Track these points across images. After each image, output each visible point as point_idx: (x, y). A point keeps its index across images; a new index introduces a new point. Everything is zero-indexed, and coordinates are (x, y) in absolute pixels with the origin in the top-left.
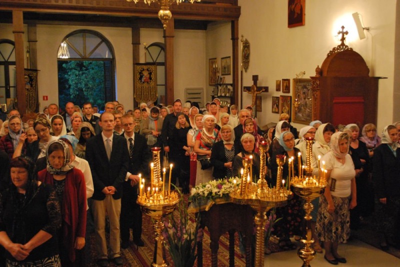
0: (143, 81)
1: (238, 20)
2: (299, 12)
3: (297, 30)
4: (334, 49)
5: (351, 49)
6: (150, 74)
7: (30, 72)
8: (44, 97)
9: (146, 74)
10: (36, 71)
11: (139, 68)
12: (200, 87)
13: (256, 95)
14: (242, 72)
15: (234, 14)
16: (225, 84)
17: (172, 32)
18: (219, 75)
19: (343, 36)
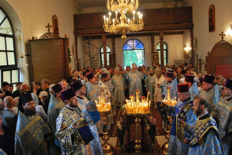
1: (193, 30)
2: (213, 25)
4: (218, 43)
5: (228, 42)
7: (113, 55)
8: (118, 65)
9: (155, 56)
12: (181, 59)
13: (197, 63)
14: (195, 52)
15: (191, 27)
16: (189, 57)
17: (163, 37)
18: (187, 53)
19: (222, 36)
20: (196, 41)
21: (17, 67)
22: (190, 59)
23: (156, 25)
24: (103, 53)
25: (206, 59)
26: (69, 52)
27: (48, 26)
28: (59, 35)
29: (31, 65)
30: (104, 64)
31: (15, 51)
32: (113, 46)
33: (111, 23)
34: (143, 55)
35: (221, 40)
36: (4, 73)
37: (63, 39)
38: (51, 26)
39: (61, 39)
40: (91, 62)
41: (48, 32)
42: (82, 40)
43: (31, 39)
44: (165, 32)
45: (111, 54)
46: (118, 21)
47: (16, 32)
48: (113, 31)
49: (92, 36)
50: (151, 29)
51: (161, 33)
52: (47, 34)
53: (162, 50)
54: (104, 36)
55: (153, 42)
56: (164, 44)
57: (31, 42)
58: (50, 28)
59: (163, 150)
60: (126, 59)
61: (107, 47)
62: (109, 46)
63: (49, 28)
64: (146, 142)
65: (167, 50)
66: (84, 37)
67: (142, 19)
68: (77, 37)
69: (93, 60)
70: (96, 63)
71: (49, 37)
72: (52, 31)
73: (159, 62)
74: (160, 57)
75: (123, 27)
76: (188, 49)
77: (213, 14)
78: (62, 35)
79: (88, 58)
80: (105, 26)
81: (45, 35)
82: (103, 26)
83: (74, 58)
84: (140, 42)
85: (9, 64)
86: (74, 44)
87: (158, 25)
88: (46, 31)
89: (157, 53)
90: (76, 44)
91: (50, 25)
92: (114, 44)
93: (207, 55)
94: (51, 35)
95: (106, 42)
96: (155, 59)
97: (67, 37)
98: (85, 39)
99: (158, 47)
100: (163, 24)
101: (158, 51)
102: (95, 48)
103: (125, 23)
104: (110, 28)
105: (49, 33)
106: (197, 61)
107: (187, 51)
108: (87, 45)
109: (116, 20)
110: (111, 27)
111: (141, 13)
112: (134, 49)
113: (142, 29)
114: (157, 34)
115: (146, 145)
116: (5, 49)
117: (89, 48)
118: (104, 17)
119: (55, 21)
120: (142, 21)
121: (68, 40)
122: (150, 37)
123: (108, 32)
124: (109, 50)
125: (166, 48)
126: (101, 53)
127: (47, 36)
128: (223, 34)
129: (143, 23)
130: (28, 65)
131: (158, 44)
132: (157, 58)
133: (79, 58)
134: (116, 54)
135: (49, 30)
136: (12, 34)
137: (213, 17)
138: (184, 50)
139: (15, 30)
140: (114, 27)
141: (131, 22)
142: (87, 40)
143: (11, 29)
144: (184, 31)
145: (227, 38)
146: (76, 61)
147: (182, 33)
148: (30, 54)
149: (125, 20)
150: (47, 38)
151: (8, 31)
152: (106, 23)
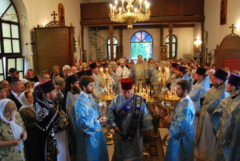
0: (163, 53)
1: (204, 22)
3: (224, 26)
4: (227, 36)
5: (238, 35)
6: (165, 50)
7: (120, 48)
8: (125, 57)
9: (164, 50)
10: (122, 47)
11: (161, 47)
12: (190, 53)
13: (207, 57)
14: (205, 46)
15: (202, 20)
16: (199, 52)
17: (172, 30)
18: (197, 47)
19: (233, 29)
20: (207, 34)
21: (21, 55)
22: (200, 53)
23: (166, 16)
24: (109, 45)
25: (215, 52)
26: (75, 41)
27: (54, 14)
28: (64, 23)
29: (36, 54)
30: (110, 56)
31: (20, 39)
32: (120, 38)
33: (117, 12)
34: (151, 48)
35: (231, 32)
36: (9, 60)
37: (69, 28)
38: (57, 15)
39: (67, 28)
40: (97, 53)
41: (53, 20)
42: (89, 31)
43: (36, 27)
44: (175, 24)
45: (118, 46)
46: (124, 10)
47: (21, 18)
48: (119, 21)
49: (99, 27)
50: (161, 20)
51: (171, 25)
52: (53, 22)
53: (171, 43)
54: (111, 27)
55: (162, 34)
56: (173, 37)
57: (36, 30)
58: (56, 16)
59: (165, 141)
60: (135, 53)
61: (114, 39)
62: (116, 38)
63: (54, 16)
64: (148, 133)
65: (176, 43)
66: (91, 27)
67: (149, 8)
68: (83, 27)
69: (99, 52)
70: (102, 54)
71: (55, 25)
72: (57, 19)
73: (167, 56)
74: (168, 51)
75: (129, 16)
76: (198, 42)
77: (225, 6)
78: (67, 24)
79: (95, 50)
80: (111, 15)
81: (50, 24)
82: (109, 15)
83: (80, 49)
84: (149, 34)
85: (14, 52)
86: (80, 34)
87: (167, 17)
88: (51, 19)
89: (166, 46)
90: (82, 34)
91: (55, 13)
92: (121, 36)
93: (215, 48)
94: (57, 23)
95: (113, 33)
96: (163, 52)
97: (73, 26)
98: (91, 30)
99: (167, 41)
100: (173, 16)
101: (167, 45)
102: (102, 40)
103: (131, 12)
104: (116, 17)
105: (55, 22)
106: (207, 55)
107: (197, 46)
108: (94, 36)
109: (122, 8)
110: (117, 15)
111: (148, 2)
112: (142, 42)
113: (148, 19)
114: (167, 26)
115: (148, 136)
116: (10, 37)
117: (96, 39)
118: (111, 5)
119: (61, 9)
120: (149, 10)
121: (73, 29)
122: (159, 30)
123: (114, 21)
124: (116, 42)
125: (175, 42)
126: (108, 45)
127: (52, 24)
128: (234, 26)
129: (150, 12)
130: (33, 54)
131: (167, 37)
132: (165, 52)
133: (85, 49)
134: (123, 46)
135: (54, 18)
136: (17, 22)
137: (225, 9)
138: (194, 45)
139: (20, 17)
140: (120, 16)
141: (138, 11)
142: (94, 31)
143: (16, 15)
144: (195, 24)
145: (238, 31)
146: (82, 52)
147: (192, 26)
148: (35, 42)
149: (131, 9)
150: (53, 26)
151: (13, 17)
152: (112, 11)
